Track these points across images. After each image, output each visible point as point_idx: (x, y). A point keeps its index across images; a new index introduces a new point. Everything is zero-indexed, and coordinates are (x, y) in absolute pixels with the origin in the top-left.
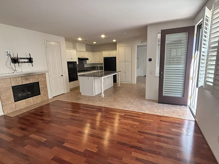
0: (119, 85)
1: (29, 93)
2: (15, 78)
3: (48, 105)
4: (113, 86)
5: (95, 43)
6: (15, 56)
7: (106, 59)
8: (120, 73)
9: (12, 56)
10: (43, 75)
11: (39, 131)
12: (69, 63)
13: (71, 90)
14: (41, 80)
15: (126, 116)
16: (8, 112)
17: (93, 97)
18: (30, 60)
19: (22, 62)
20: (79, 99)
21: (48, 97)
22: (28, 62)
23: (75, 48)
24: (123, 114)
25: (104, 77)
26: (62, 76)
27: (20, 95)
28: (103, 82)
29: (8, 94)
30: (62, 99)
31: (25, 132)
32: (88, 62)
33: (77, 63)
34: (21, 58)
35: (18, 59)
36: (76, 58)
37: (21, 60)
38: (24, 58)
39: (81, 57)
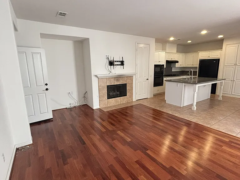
0: (220, 98)
1: (118, 93)
2: (110, 78)
3: (132, 106)
4: (209, 98)
5: (189, 42)
6: (112, 59)
7: (202, 62)
8: (223, 81)
9: (110, 60)
10: (130, 77)
11: (124, 130)
12: (156, 66)
13: (155, 95)
14: (129, 82)
15: (233, 144)
16: (103, 106)
17: (180, 107)
18: (122, 63)
19: (116, 65)
20: (163, 106)
21: (132, 99)
22: (120, 65)
23: (164, 49)
24: (228, 140)
25: (199, 85)
26: (147, 79)
27: (111, 94)
28: (197, 91)
29: (104, 91)
30: (146, 103)
31: (114, 127)
32: (177, 65)
33: (165, 67)
34: (116, 61)
35: (113, 62)
36: (164, 61)
37: (115, 63)
38: (118, 61)
39: (170, 60)
